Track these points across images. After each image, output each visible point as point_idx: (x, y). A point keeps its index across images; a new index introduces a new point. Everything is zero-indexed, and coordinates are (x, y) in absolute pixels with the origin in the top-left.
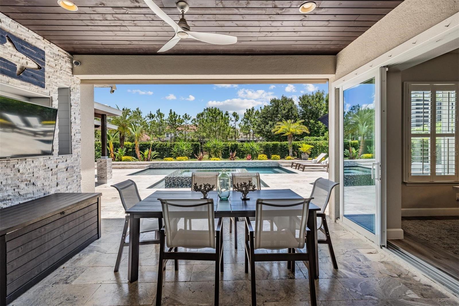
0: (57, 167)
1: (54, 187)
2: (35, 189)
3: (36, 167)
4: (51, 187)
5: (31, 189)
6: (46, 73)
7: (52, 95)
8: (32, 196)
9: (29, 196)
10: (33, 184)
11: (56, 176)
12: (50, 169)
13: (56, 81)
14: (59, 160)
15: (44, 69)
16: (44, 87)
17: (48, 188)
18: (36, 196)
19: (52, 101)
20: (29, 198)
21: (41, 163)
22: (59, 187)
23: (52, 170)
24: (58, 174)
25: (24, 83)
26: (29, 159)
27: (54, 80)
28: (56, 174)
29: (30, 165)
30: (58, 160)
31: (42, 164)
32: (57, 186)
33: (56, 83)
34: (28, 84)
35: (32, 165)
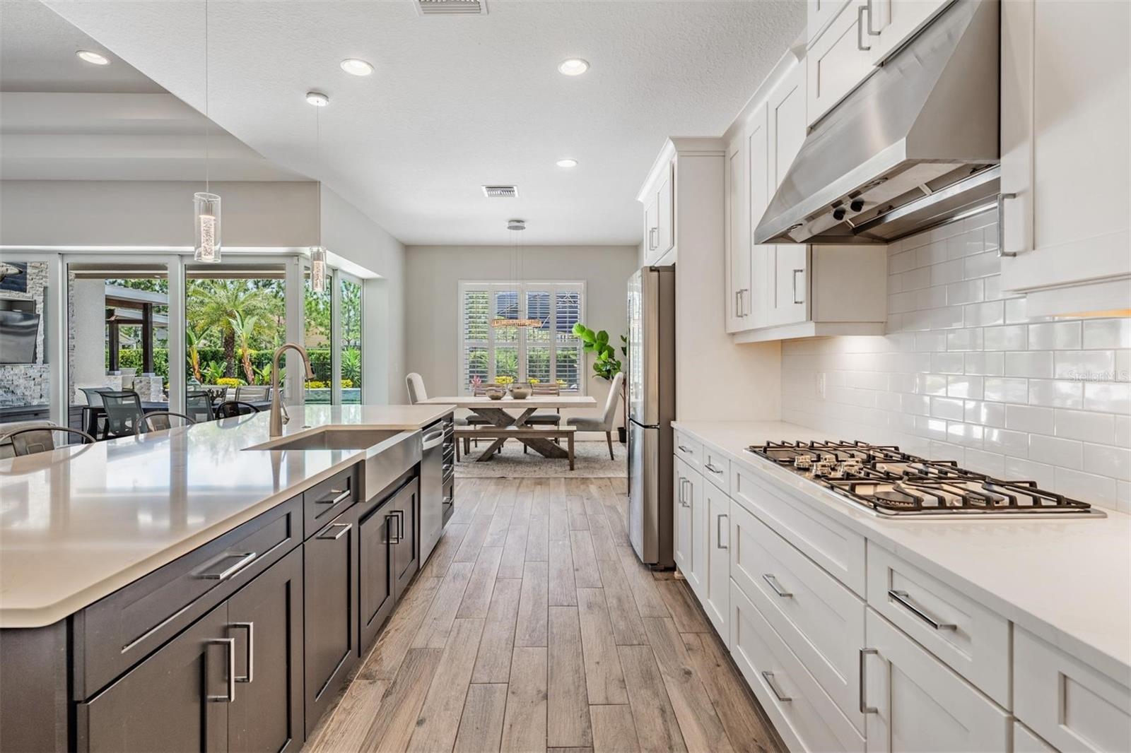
0: (41, 376)
1: (37, 398)
2: (14, 398)
3: (16, 375)
4: (34, 398)
5: (10, 397)
6: (28, 276)
7: (36, 298)
8: (11, 403)
9: (7, 403)
10: (13, 392)
11: (39, 387)
12: (32, 378)
13: (41, 281)
14: (45, 370)
15: (26, 272)
16: (25, 292)
17: (30, 398)
18: (16, 404)
19: (36, 305)
20: (7, 405)
21: (21, 371)
22: (42, 400)
23: (34, 379)
24: (43, 385)
25: (3, 290)
26: (8, 367)
27: (37, 281)
28: (40, 384)
29: (9, 372)
30: (42, 370)
31: (23, 372)
32: (41, 397)
33: (41, 284)
34: (9, 291)
35: (12, 372)
